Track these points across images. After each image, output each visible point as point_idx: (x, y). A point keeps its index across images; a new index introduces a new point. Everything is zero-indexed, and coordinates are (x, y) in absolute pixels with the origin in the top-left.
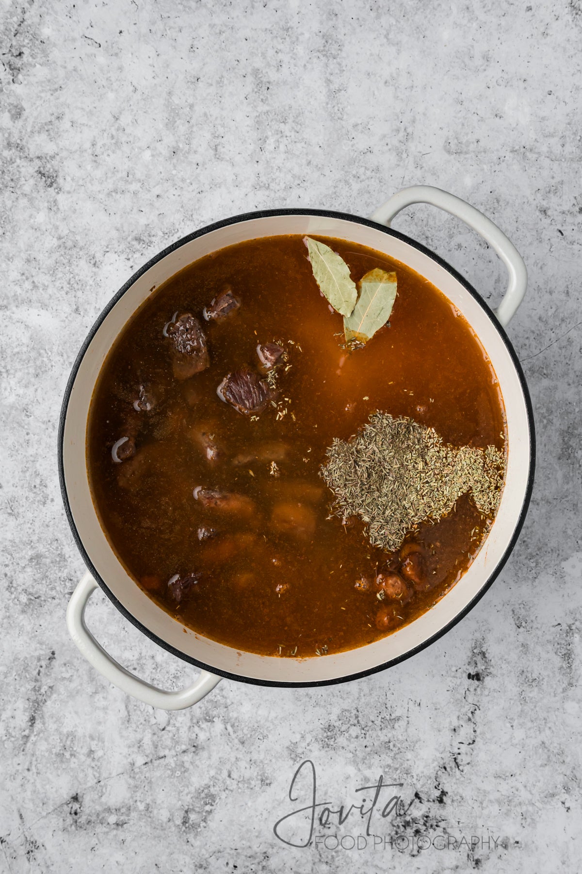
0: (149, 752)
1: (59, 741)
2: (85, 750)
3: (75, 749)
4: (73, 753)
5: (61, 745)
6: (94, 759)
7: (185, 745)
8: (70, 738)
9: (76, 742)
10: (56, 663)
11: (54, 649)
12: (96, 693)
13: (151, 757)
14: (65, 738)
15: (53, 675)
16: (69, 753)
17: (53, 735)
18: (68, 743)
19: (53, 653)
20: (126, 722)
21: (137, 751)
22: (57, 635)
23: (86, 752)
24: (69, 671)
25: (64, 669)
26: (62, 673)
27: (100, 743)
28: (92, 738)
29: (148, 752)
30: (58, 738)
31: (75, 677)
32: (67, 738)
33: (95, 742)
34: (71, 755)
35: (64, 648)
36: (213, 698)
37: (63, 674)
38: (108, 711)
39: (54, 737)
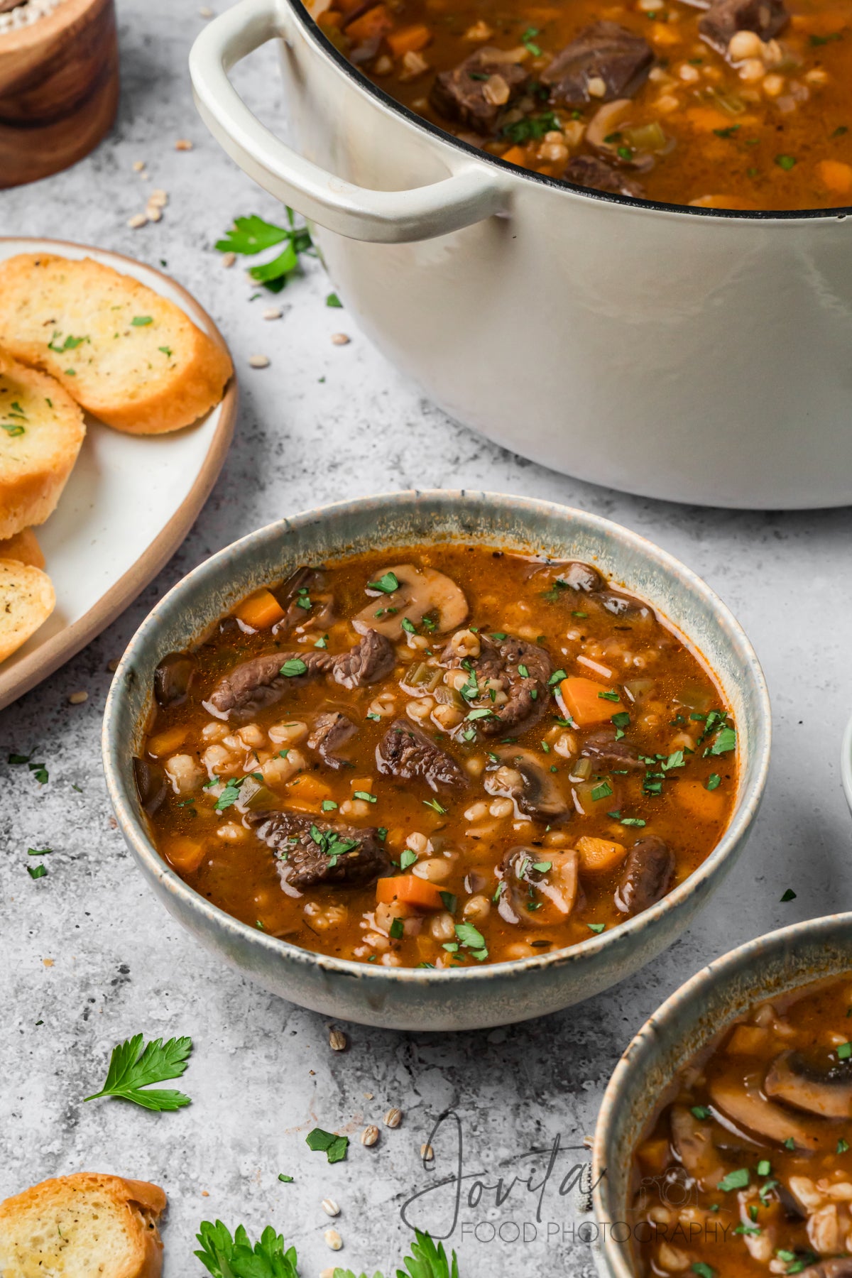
0: (405, 1169)
1: (148, 1160)
2: (223, 1177)
3: (193, 1176)
4: (188, 1184)
5: (155, 1168)
6: (248, 1195)
7: (508, 1147)
8: (178, 1153)
9: (196, 1162)
10: (131, 992)
11: (125, 960)
12: (246, 1048)
13: (412, 1181)
14: (163, 1154)
15: (124, 1017)
16: (177, 1184)
17: (131, 1147)
18: (174, 1163)
19: (124, 970)
20: (336, 1107)
21: (371, 1170)
22: (134, 931)
23: (226, 1181)
24: (170, 1005)
25: (155, 1002)
26: (149, 1010)
27: (265, 1159)
28: (240, 1147)
29: (402, 1170)
30: (144, 1153)
31: (185, 1017)
32: (170, 1153)
33: (251, 1158)
34: (184, 1191)
35: (154, 957)
36: (576, 1039)
37: (152, 1014)
38: (282, 1086)
39: (131, 1152)
